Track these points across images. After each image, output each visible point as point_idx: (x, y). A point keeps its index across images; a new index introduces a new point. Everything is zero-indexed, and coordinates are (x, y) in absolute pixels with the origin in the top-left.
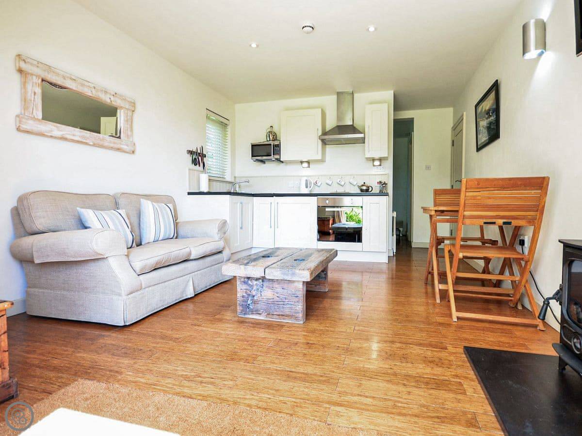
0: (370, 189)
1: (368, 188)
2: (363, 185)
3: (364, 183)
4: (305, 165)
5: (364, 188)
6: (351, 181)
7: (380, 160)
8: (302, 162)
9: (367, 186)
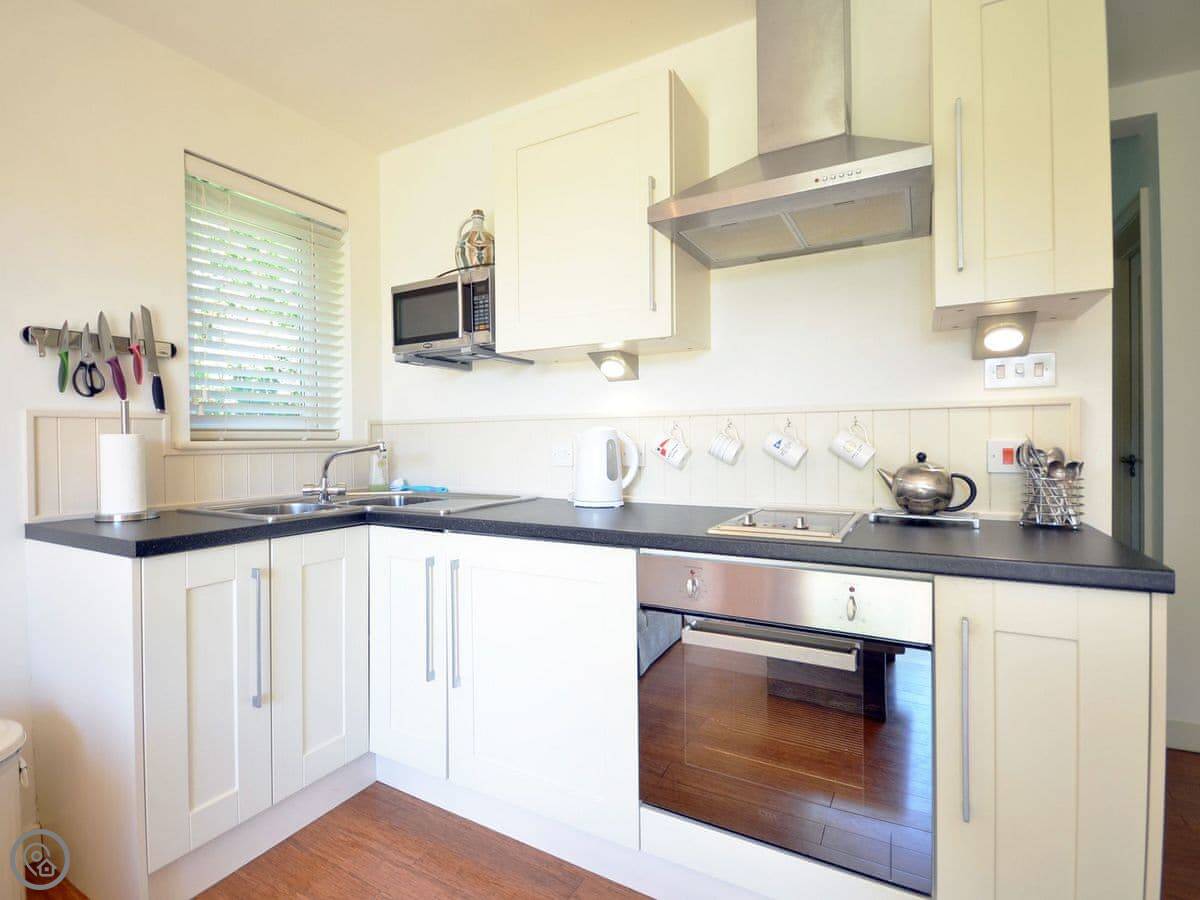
0: (961, 493)
1: (943, 489)
2: (911, 472)
3: (921, 458)
4: (615, 367)
5: (922, 485)
6: (842, 442)
7: (1028, 316)
8: (598, 357)
9: (938, 477)
